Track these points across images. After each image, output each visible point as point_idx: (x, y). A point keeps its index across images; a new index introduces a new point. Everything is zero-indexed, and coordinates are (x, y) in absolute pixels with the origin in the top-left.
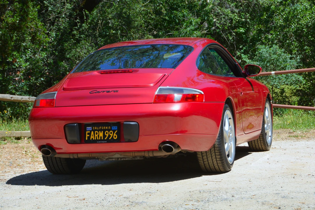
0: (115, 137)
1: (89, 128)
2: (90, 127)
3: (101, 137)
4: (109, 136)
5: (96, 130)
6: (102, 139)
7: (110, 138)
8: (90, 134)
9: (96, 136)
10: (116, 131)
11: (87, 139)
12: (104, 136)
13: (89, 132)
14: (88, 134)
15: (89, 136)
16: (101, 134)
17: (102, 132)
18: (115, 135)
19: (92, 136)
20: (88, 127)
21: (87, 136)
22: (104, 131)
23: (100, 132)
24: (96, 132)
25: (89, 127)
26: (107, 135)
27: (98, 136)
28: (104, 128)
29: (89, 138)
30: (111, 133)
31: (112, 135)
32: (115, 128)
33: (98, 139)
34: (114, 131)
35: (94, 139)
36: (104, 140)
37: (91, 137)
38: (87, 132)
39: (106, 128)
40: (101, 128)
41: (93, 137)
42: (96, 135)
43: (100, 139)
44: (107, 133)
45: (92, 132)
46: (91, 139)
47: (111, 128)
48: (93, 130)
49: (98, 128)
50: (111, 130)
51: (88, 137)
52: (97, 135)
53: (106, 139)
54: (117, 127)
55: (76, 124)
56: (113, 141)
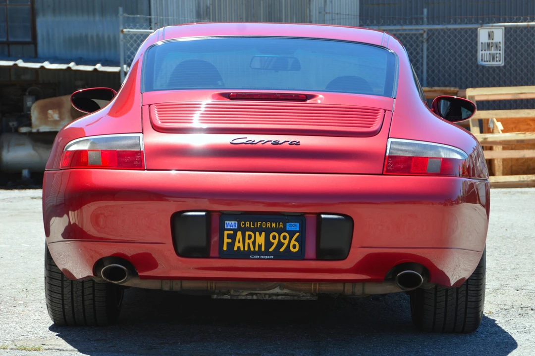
0: (294, 247)
1: (231, 224)
2: (233, 222)
3: (260, 246)
4: (280, 244)
5: (249, 229)
6: (263, 249)
7: (282, 250)
8: (233, 237)
9: (249, 244)
10: (298, 234)
11: (225, 248)
12: (268, 244)
13: (232, 232)
14: (228, 238)
15: (230, 241)
16: (261, 239)
17: (263, 234)
18: (293, 242)
19: (239, 242)
20: (228, 222)
21: (226, 240)
22: (268, 232)
23: (257, 233)
24: (247, 233)
25: (230, 222)
26: (276, 242)
27: (254, 243)
28: (269, 225)
29: (231, 245)
30: (285, 238)
31: (286, 242)
32: (294, 226)
33: (252, 249)
34: (292, 234)
35: (242, 249)
36: (267, 252)
37: (237, 245)
38: (226, 233)
39: (274, 225)
40: (261, 224)
41: (241, 245)
42: (247, 241)
43: (257, 249)
44: (274, 238)
45: (239, 234)
46: (236, 249)
47: (285, 226)
48: (240, 229)
49: (254, 225)
50: (284, 230)
51: (228, 243)
52: (250, 241)
53: (271, 250)
54: (298, 224)
55: (204, 213)
56: (288, 255)
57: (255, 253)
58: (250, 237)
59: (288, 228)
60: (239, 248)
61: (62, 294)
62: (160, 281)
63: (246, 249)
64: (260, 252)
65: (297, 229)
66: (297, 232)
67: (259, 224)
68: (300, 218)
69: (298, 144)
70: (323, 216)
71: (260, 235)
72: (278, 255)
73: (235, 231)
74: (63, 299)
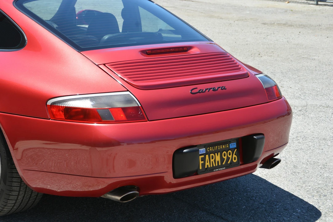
0: (235, 159)
1: (202, 150)
2: (203, 149)
3: (218, 162)
4: (228, 158)
5: (212, 152)
6: (220, 164)
7: (229, 162)
8: (203, 159)
9: (212, 162)
10: (236, 150)
11: (201, 168)
12: (222, 160)
13: (203, 156)
14: (202, 161)
16: (218, 158)
17: (219, 153)
18: (234, 156)
19: (207, 162)
20: (200, 150)
21: (201, 162)
22: (221, 152)
23: (216, 154)
24: (211, 155)
26: (225, 158)
27: (215, 161)
28: (221, 147)
29: (204, 165)
30: (230, 154)
31: (231, 156)
32: (234, 145)
33: (214, 165)
34: (233, 150)
35: (209, 166)
36: (222, 166)
37: (206, 164)
38: (200, 157)
39: (224, 147)
40: (217, 147)
42: (211, 160)
43: (217, 165)
44: (225, 155)
45: (207, 157)
46: (206, 167)
47: (229, 146)
48: (207, 153)
49: (214, 149)
50: (229, 149)
51: (202, 164)
52: (213, 160)
53: (224, 163)
56: (232, 165)
57: (216, 167)
58: (212, 157)
59: (231, 147)
60: (208, 165)
63: (211, 166)
64: (218, 167)
66: (235, 148)
67: (216, 148)
71: (218, 155)
72: (227, 166)
73: (205, 155)
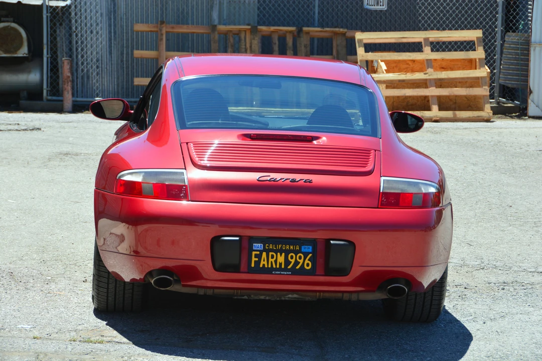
0: (308, 265)
1: (258, 246)
2: (259, 245)
3: (281, 264)
4: (297, 263)
5: (272, 250)
6: (283, 267)
7: (298, 267)
8: (259, 256)
9: (272, 262)
10: (310, 255)
11: (253, 265)
12: (287, 262)
13: (258, 253)
14: (255, 257)
15: (257, 259)
16: (281, 259)
17: (283, 254)
18: (307, 261)
19: (264, 261)
20: (255, 244)
21: (254, 259)
22: (287, 252)
23: (279, 254)
24: (271, 254)
25: (257, 245)
26: (293, 261)
27: (276, 261)
28: (288, 247)
29: (258, 263)
30: (300, 258)
31: (301, 261)
32: (308, 249)
33: (274, 266)
34: (306, 255)
35: (266, 266)
36: (286, 269)
37: (262, 263)
38: (254, 253)
39: (292, 247)
40: (282, 246)
41: (265, 263)
42: (270, 260)
43: (278, 266)
44: (292, 257)
45: (264, 254)
46: (261, 266)
47: (300, 248)
48: (265, 250)
49: (276, 247)
50: (300, 251)
51: (255, 261)
52: (273, 260)
53: (289, 267)
54: (311, 247)
55: (238, 238)
56: (302, 271)
57: (276, 269)
58: (272, 257)
59: (303, 250)
60: (264, 265)
61: (108, 289)
62: (197, 288)
63: (270, 266)
64: (280, 269)
65: (311, 251)
66: (310, 253)
67: (280, 247)
68: (313, 242)
69: (310, 182)
70: (332, 242)
71: (281, 256)
72: (294, 271)
73: (261, 252)
74: (108, 293)
